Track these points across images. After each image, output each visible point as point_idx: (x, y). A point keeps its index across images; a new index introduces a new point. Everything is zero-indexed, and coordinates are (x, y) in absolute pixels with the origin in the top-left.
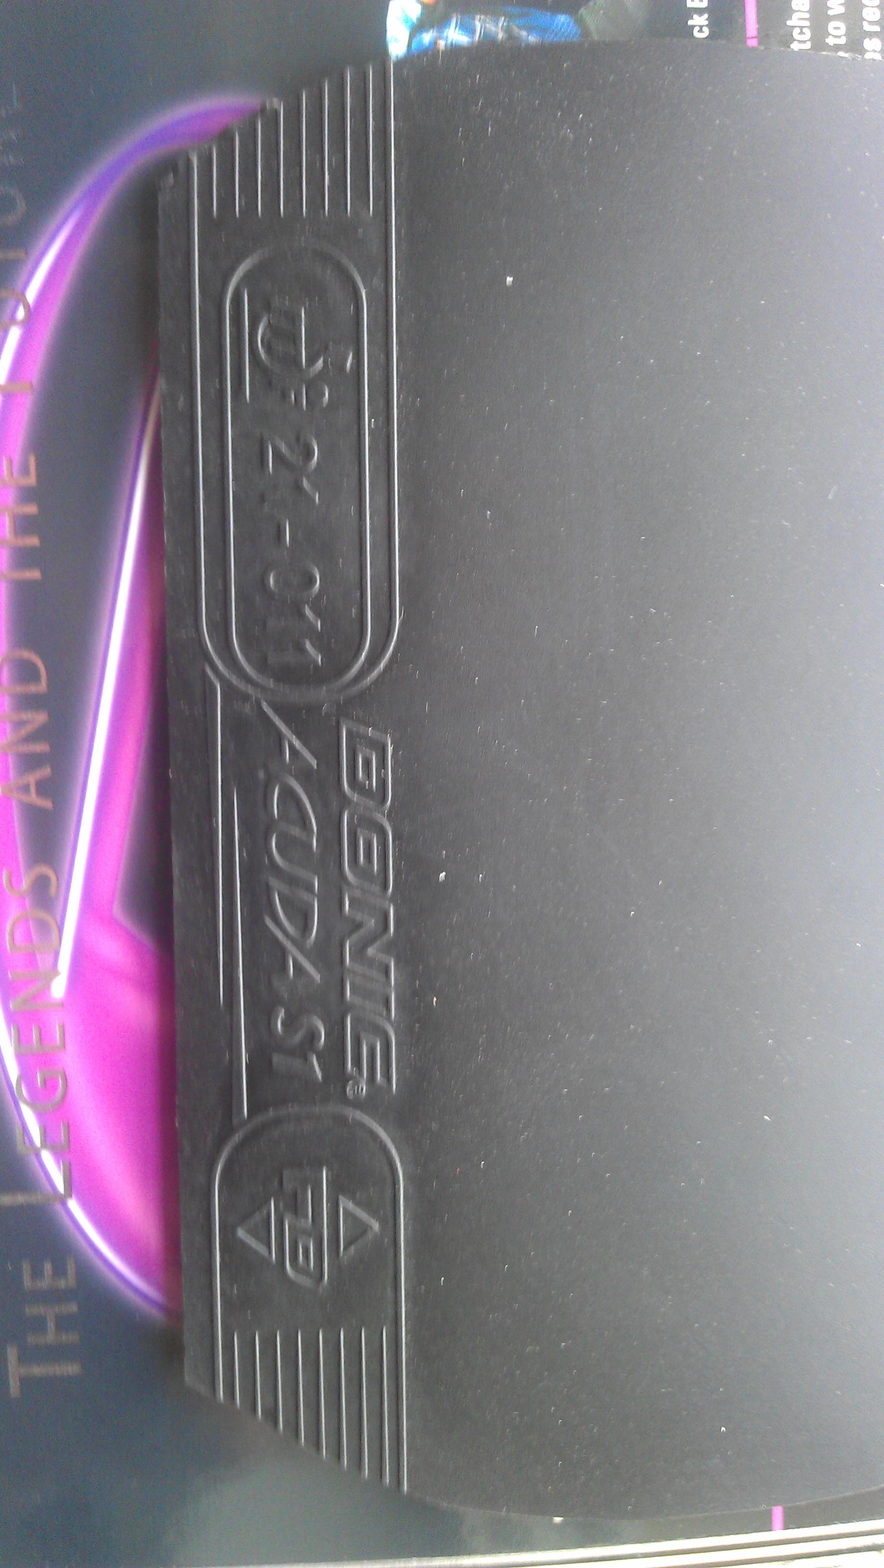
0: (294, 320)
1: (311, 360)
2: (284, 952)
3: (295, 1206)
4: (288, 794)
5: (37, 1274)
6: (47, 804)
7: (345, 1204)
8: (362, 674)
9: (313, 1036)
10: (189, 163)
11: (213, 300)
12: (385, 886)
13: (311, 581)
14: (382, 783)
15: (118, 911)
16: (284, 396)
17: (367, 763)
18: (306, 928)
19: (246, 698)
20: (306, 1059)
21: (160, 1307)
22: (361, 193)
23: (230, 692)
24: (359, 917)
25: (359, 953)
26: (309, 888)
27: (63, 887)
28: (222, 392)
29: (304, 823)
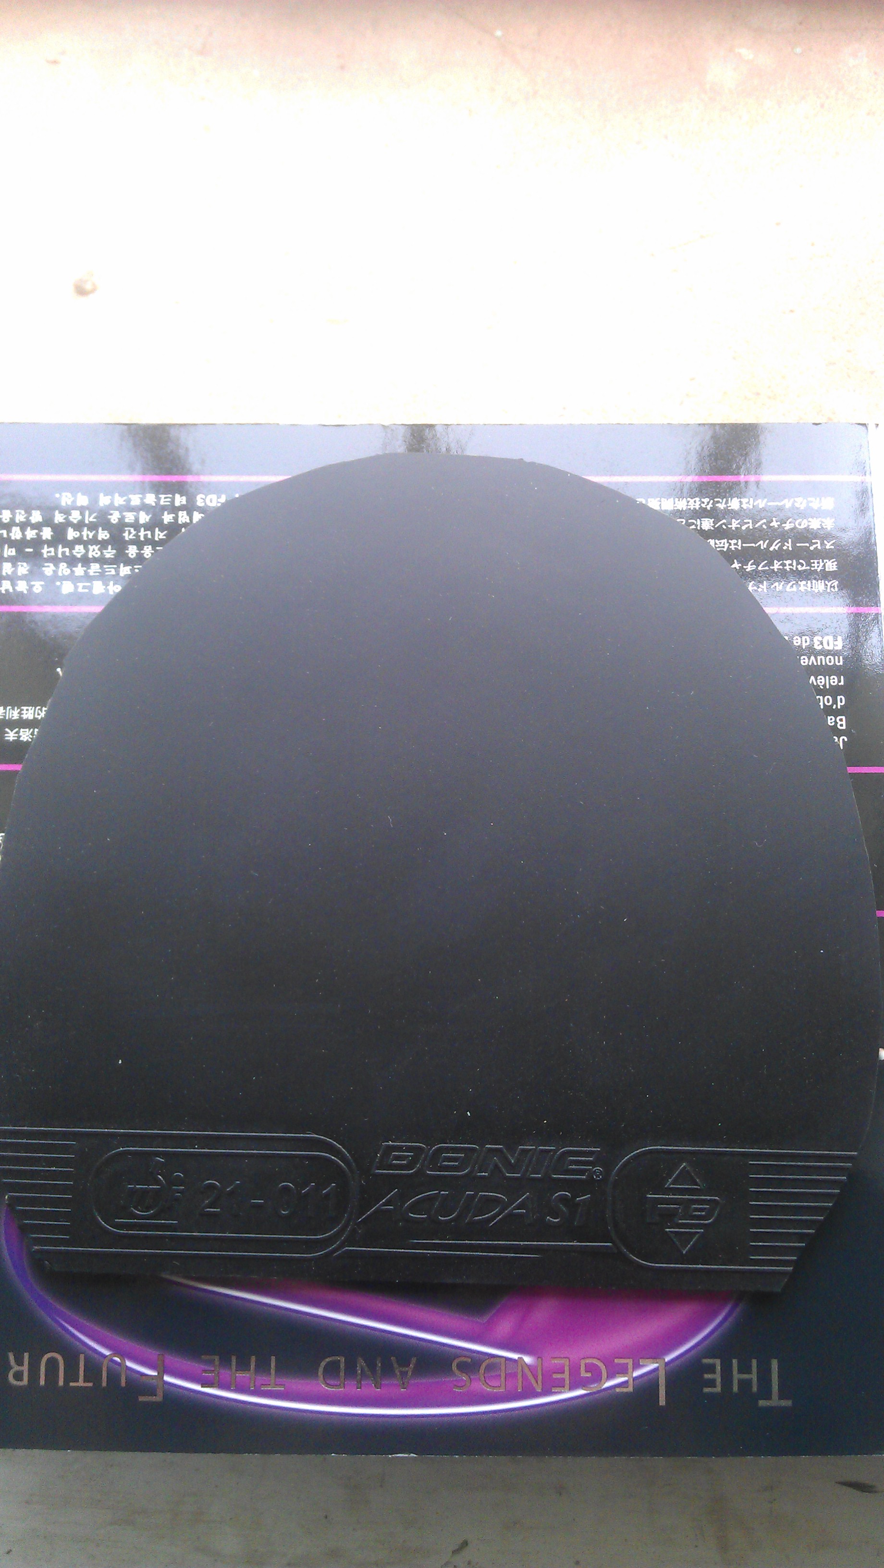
0: (133, 1192)
1: (158, 1182)
2: (510, 1215)
3: (669, 1216)
4: (413, 1208)
5: (712, 1383)
6: (414, 1360)
7: (669, 1184)
8: (343, 1158)
9: (563, 1199)
10: (37, 1251)
11: (119, 1240)
12: (474, 1149)
13: (286, 1188)
14: (409, 1149)
15: (485, 1319)
16: (177, 1199)
17: (397, 1158)
18: (497, 1200)
19: (354, 1231)
20: (578, 1204)
21: (736, 1305)
22: (65, 1149)
23: (350, 1241)
24: (491, 1167)
25: (512, 1168)
26: (472, 1197)
27: (468, 1354)
28: (172, 1238)
29: (430, 1199)
